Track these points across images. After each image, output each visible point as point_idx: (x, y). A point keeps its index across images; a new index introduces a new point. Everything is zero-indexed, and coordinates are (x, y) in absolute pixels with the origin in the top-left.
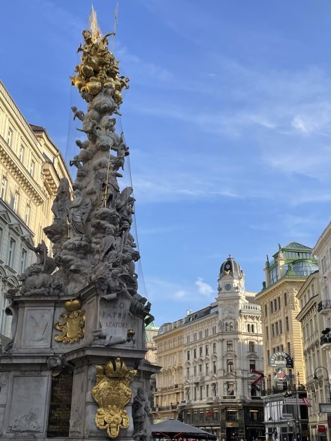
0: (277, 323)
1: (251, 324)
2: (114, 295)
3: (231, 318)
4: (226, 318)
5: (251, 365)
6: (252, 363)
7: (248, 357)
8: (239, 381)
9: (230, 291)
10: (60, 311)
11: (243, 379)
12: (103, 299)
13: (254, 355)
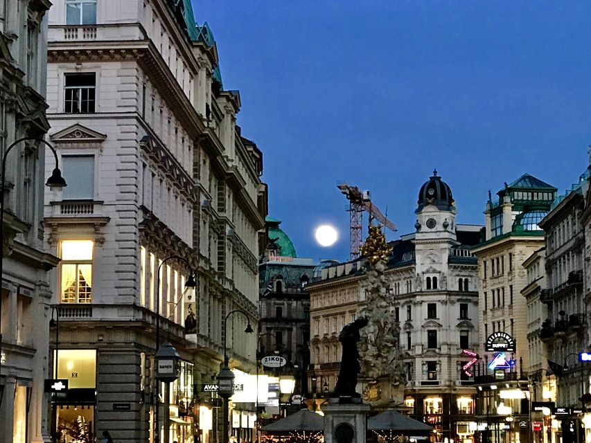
0: (498, 290)
1: (464, 279)
2: (398, 383)
3: (435, 271)
4: (428, 272)
5: (462, 338)
6: (464, 334)
7: (457, 326)
8: (444, 360)
9: (433, 230)
10: (365, 385)
11: (450, 357)
12: (393, 385)
13: (467, 323)
